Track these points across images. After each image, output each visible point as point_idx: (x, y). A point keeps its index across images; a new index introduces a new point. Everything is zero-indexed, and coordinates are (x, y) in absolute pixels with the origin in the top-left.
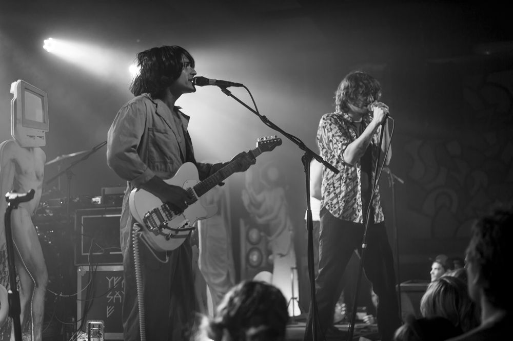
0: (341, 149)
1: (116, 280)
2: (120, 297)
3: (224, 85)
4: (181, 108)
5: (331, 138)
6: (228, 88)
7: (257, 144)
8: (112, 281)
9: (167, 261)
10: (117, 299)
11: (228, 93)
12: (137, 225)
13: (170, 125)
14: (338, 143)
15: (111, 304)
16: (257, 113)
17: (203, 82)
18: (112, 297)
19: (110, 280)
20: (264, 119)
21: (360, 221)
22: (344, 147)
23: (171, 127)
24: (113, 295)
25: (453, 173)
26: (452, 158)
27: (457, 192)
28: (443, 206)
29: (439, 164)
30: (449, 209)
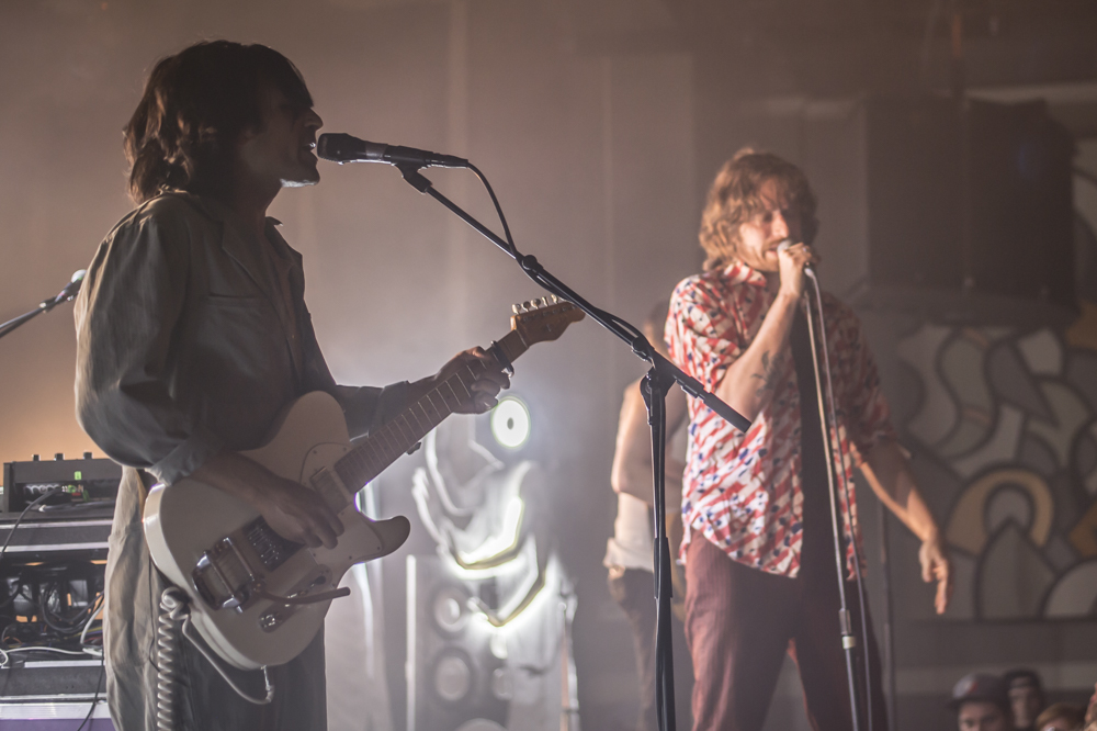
0: (713, 381)
3: (411, 163)
4: (278, 222)
5: (690, 350)
6: (422, 171)
7: (513, 320)
11: (423, 185)
12: (170, 594)
14: (705, 364)
16: (510, 246)
17: (346, 147)
20: (532, 265)
21: (789, 569)
22: (719, 374)
25: (1036, 427)
26: (1038, 380)
27: (1050, 482)
28: (1009, 522)
29: (998, 400)
30: (1025, 533)
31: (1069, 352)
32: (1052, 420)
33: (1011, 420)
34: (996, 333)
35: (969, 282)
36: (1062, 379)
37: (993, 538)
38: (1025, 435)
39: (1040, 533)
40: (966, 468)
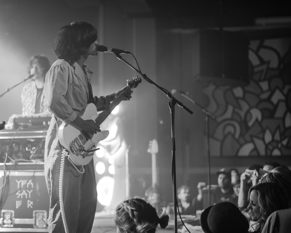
1: (23, 182)
2: (26, 194)
3: (117, 52)
6: (120, 54)
8: (20, 184)
9: (84, 172)
10: (24, 196)
11: (120, 58)
13: (83, 81)
15: (20, 199)
16: (140, 72)
18: (20, 194)
19: (19, 183)
20: (145, 76)
23: (83, 83)
24: (21, 193)
25: (237, 110)
26: (237, 99)
27: (240, 124)
28: (229, 133)
29: (227, 103)
30: (233, 136)
31: (245, 92)
32: (240, 108)
33: (230, 108)
34: (227, 87)
35: (223, 75)
36: (243, 99)
37: (225, 137)
38: (234, 112)
39: (237, 136)
40: (219, 119)
